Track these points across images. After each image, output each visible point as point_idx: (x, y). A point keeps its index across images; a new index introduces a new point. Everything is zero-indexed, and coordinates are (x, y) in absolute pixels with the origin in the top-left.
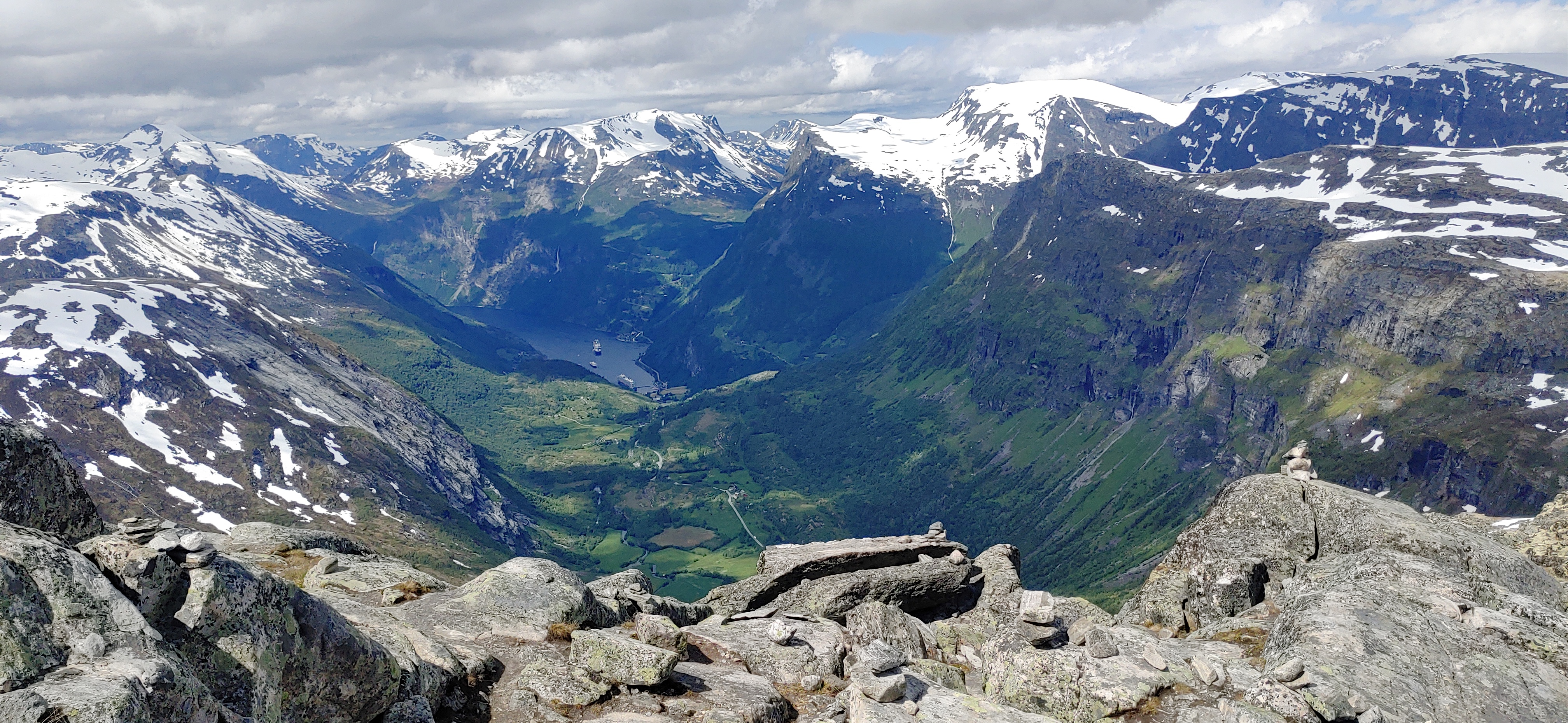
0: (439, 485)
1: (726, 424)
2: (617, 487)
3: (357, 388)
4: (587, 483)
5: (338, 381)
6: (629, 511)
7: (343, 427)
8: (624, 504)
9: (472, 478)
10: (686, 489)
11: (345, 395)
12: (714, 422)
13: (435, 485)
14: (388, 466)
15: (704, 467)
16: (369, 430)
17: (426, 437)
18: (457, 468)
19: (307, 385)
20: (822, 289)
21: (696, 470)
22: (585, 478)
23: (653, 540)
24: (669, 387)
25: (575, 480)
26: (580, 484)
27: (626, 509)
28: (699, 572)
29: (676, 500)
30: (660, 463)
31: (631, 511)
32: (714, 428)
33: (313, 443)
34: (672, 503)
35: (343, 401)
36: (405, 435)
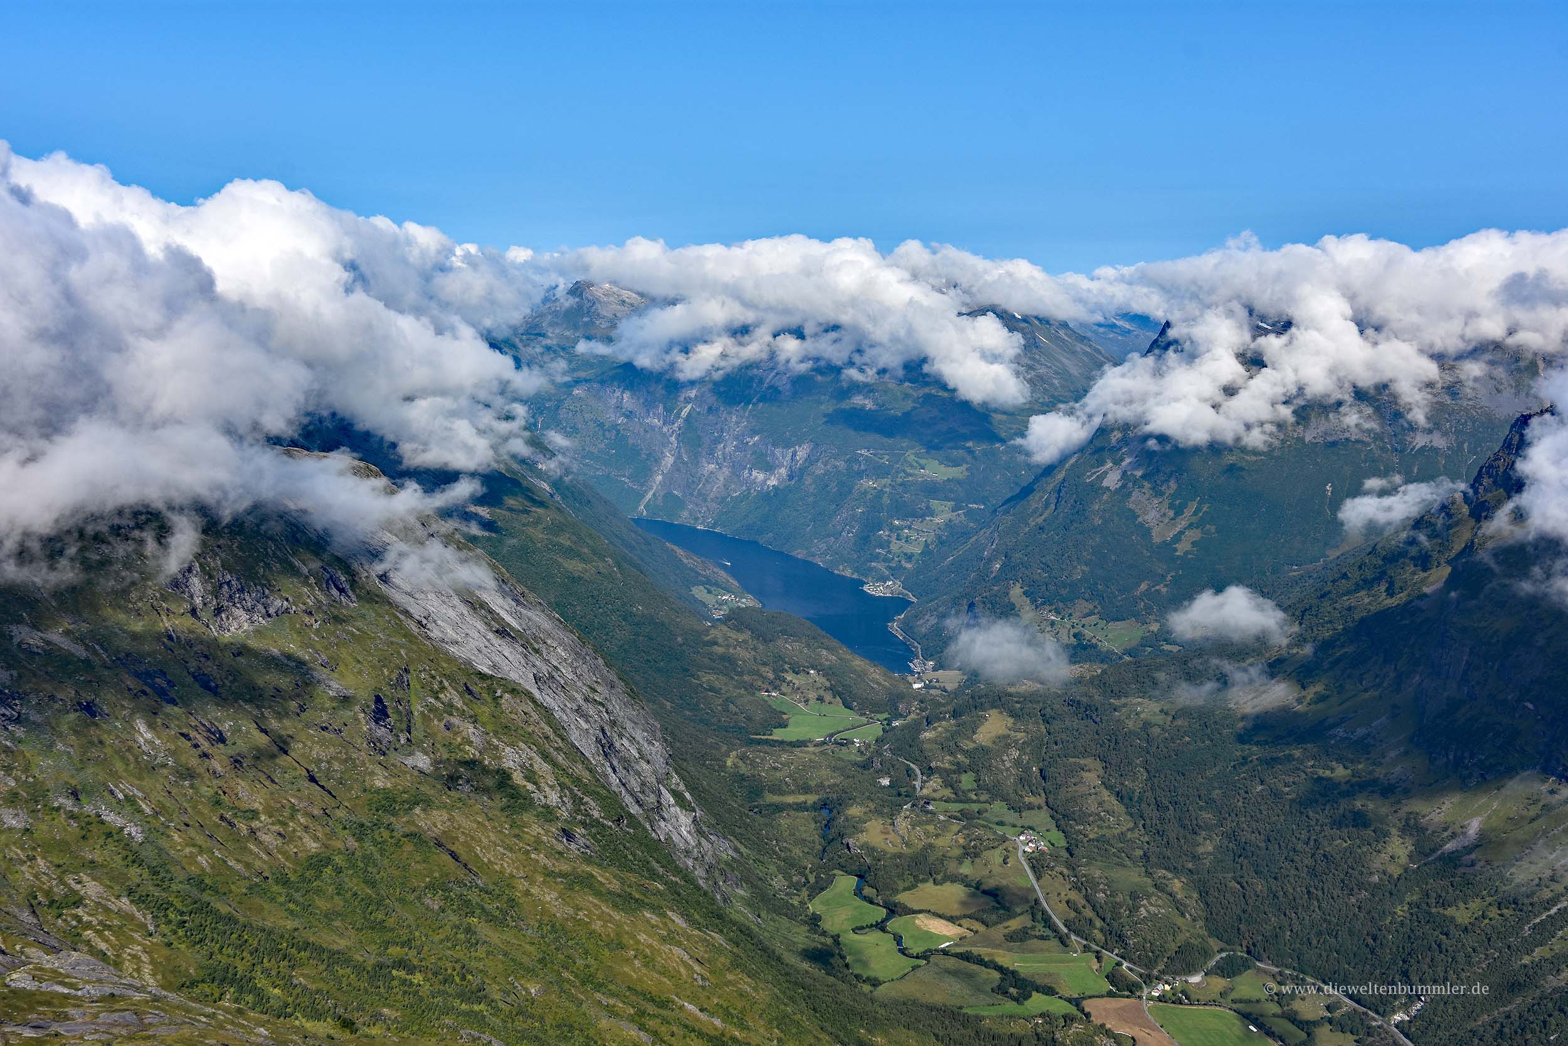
0: (614, 779)
1: (1021, 736)
2: (855, 811)
3: (514, 624)
4: (812, 798)
5: (491, 611)
6: (870, 849)
7: (492, 677)
8: (863, 838)
9: (655, 772)
10: (955, 828)
11: (497, 631)
12: (1003, 731)
13: (606, 776)
14: (547, 738)
15: (983, 798)
16: (527, 688)
17: (601, 704)
18: (637, 756)
19: (451, 613)
20: (1182, 548)
21: (969, 801)
22: (806, 789)
23: (904, 898)
24: (935, 669)
25: (793, 792)
26: (801, 798)
27: (865, 846)
28: (966, 957)
29: (939, 842)
30: (918, 784)
31: (873, 849)
32: (1004, 742)
33: (452, 695)
34: (931, 846)
35: (496, 641)
36: (572, 699)
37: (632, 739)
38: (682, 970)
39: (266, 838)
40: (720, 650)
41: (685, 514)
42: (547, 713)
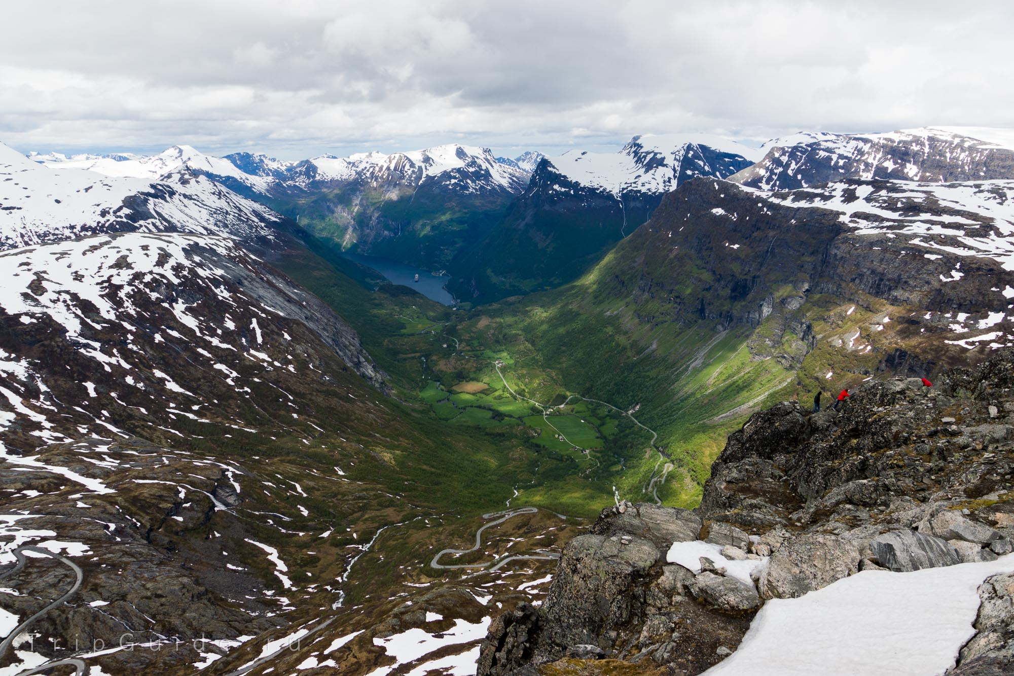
0: (340, 353)
1: (494, 325)
2: (434, 358)
3: (295, 297)
4: (418, 354)
5: (285, 293)
7: (288, 319)
8: (438, 367)
9: (356, 349)
10: (472, 361)
11: (288, 301)
12: (488, 324)
13: (337, 353)
14: (313, 340)
15: (482, 349)
16: (302, 321)
17: (332, 325)
18: (348, 343)
19: (269, 295)
20: (549, 250)
21: (477, 350)
22: (416, 352)
23: (454, 388)
24: (461, 302)
25: (411, 353)
26: (413, 355)
27: (439, 370)
28: (480, 407)
29: (466, 367)
30: (457, 346)
31: (442, 371)
32: (488, 327)
33: (273, 327)
34: (464, 368)
35: (288, 304)
36: (321, 324)
37: (346, 338)
38: (374, 422)
39: (205, 388)
40: (376, 301)
41: (359, 250)
42: (311, 331)
